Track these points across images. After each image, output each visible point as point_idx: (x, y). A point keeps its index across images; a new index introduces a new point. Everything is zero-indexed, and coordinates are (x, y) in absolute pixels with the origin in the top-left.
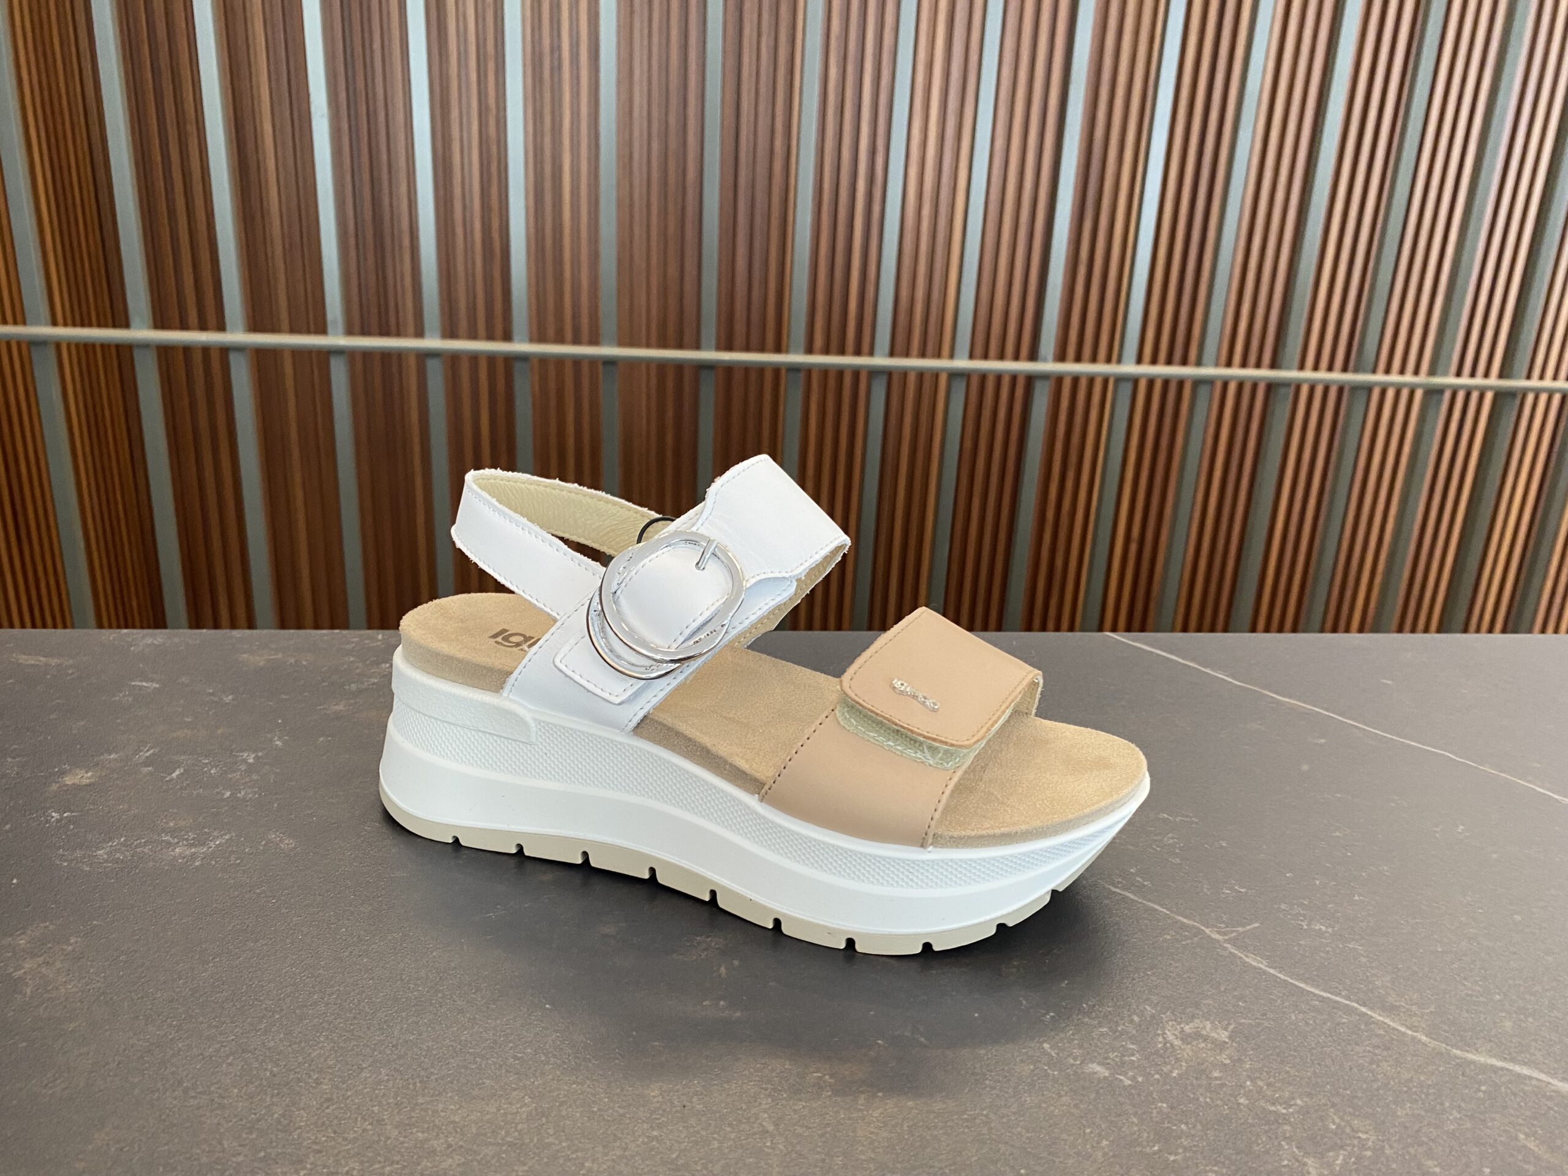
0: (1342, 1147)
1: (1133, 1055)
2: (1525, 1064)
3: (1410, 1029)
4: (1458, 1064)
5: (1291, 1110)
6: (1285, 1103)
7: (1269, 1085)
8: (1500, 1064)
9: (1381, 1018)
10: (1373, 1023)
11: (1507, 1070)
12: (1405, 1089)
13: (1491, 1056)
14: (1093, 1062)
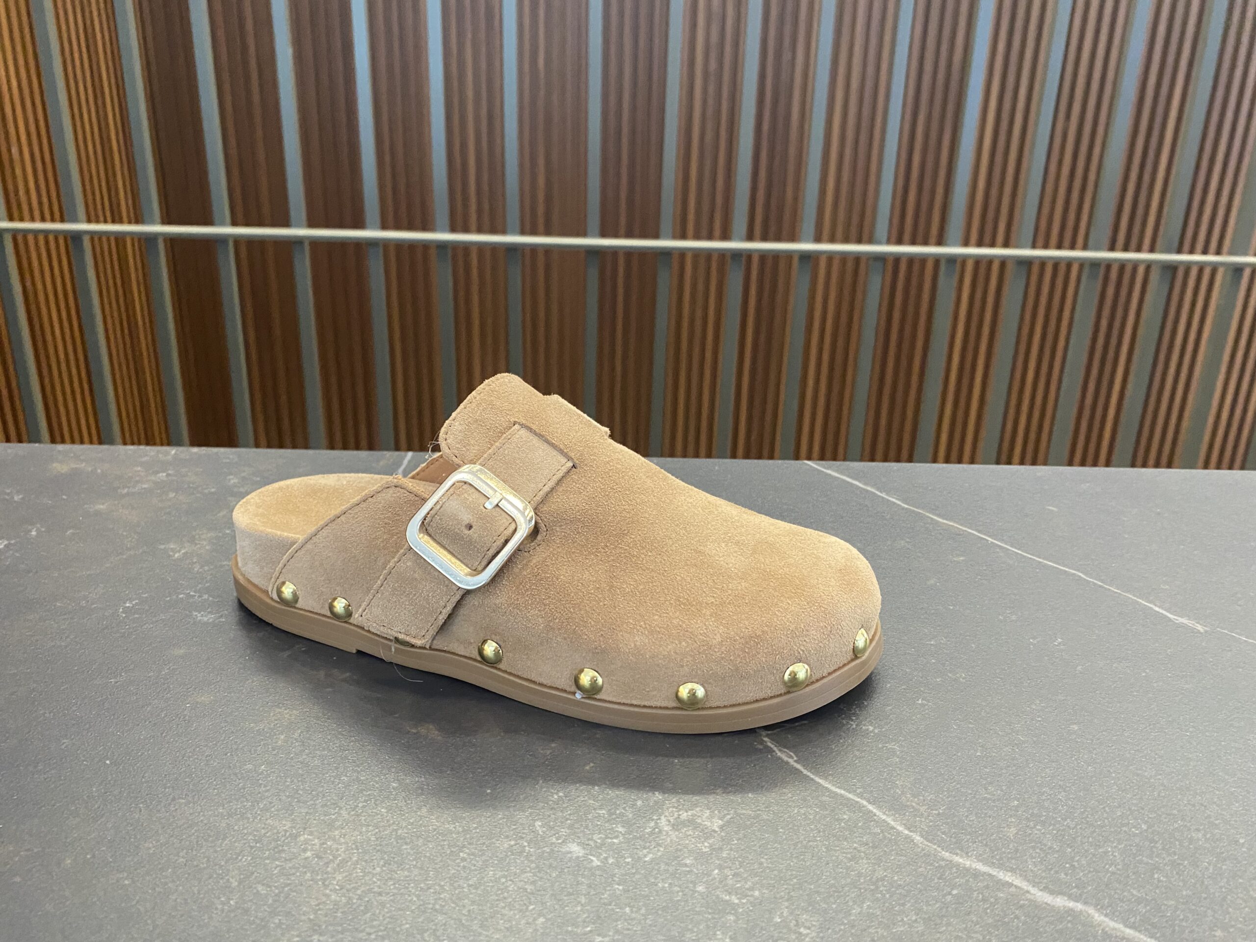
3: (909, 829)
4: (940, 867)
5: (744, 901)
6: (742, 893)
7: (736, 875)
8: (984, 869)
9: (884, 817)
10: (873, 820)
11: (989, 875)
12: (873, 887)
13: (979, 861)
14: (574, 842)
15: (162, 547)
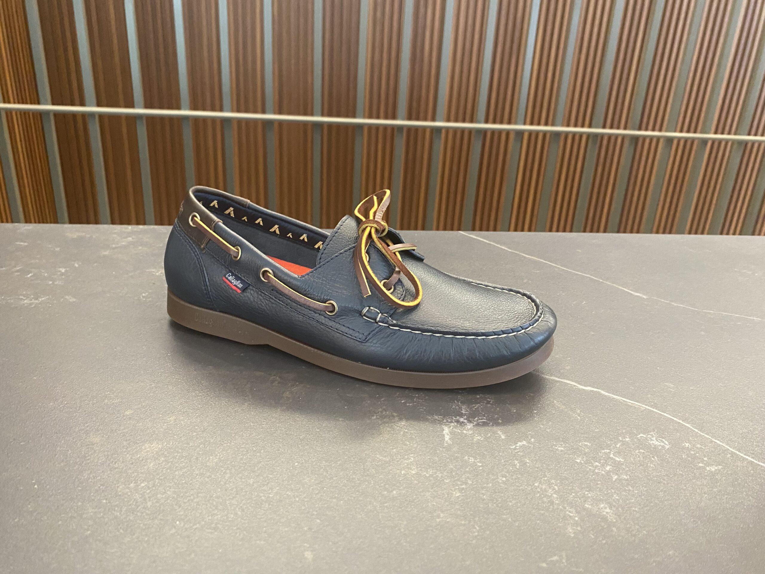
15: (147, 270)
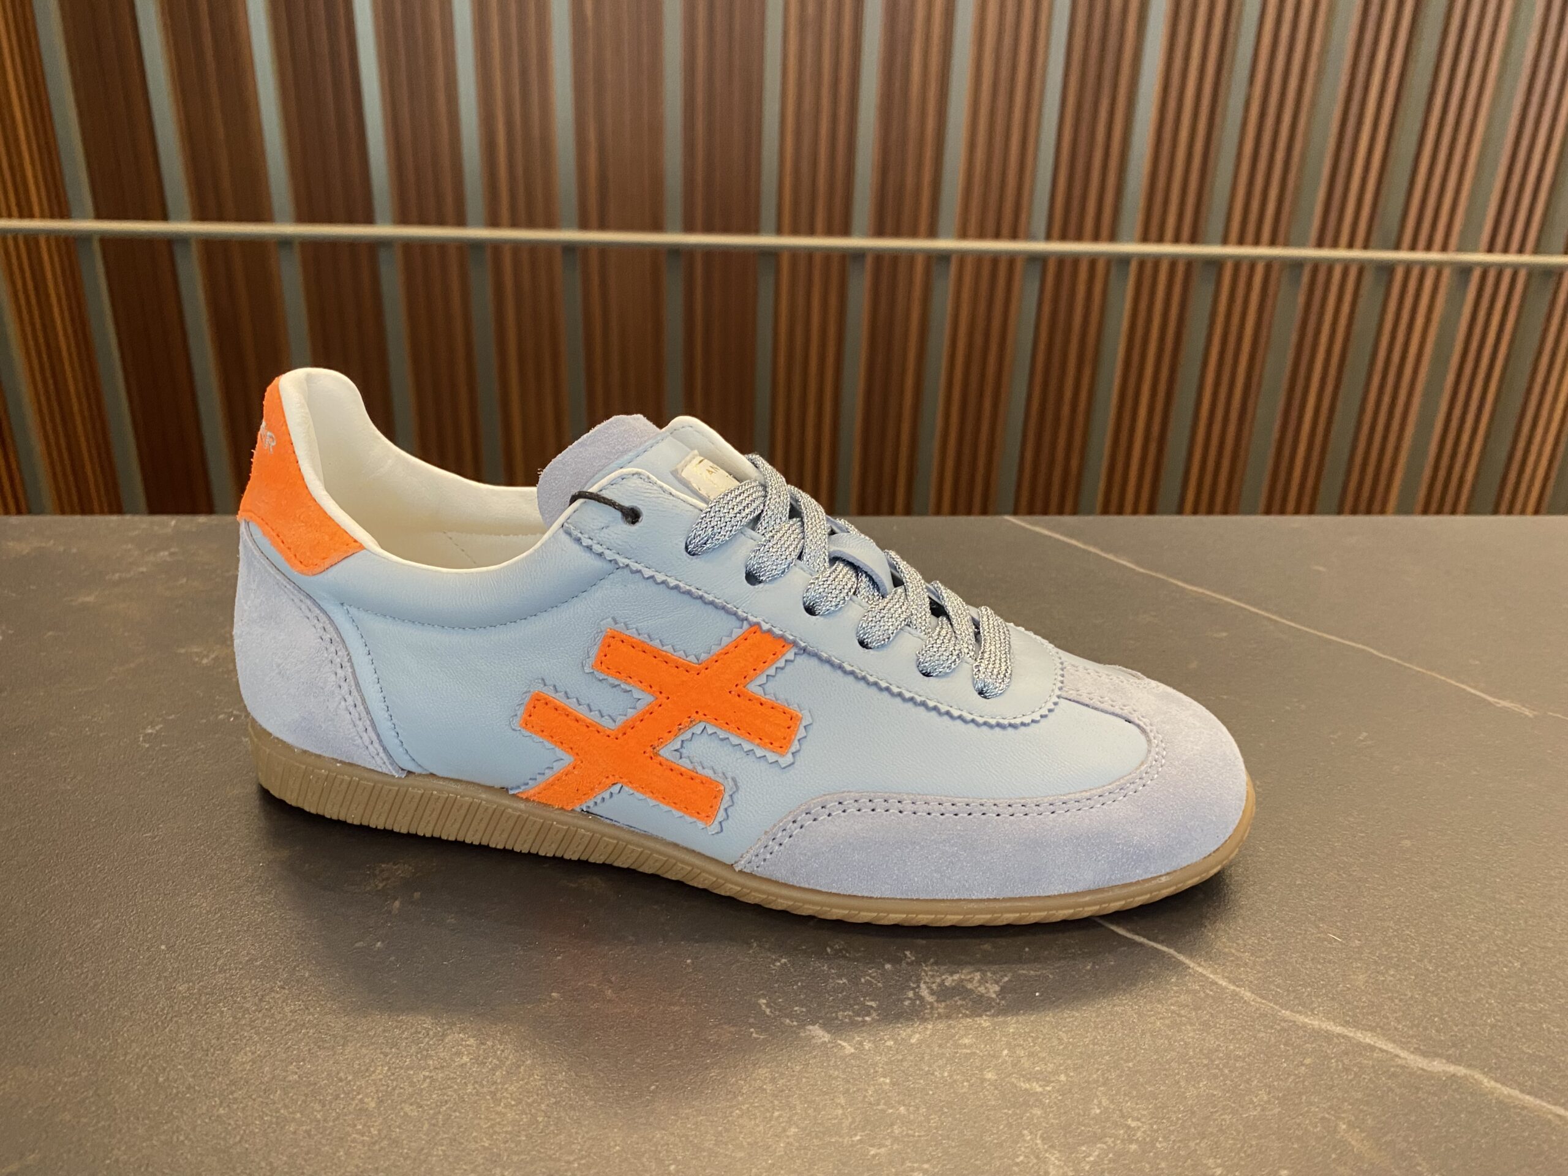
0: (1100, 1139)
1: (869, 1014)
2: (1372, 1029)
3: (1234, 983)
4: (1283, 1030)
5: (1049, 1088)
6: (1044, 1080)
7: (1031, 1055)
8: (1339, 1029)
9: (1200, 970)
10: (1190, 974)
11: (1344, 1037)
12: (1205, 1062)
13: (1328, 1019)
14: (813, 1024)
15: (183, 651)
